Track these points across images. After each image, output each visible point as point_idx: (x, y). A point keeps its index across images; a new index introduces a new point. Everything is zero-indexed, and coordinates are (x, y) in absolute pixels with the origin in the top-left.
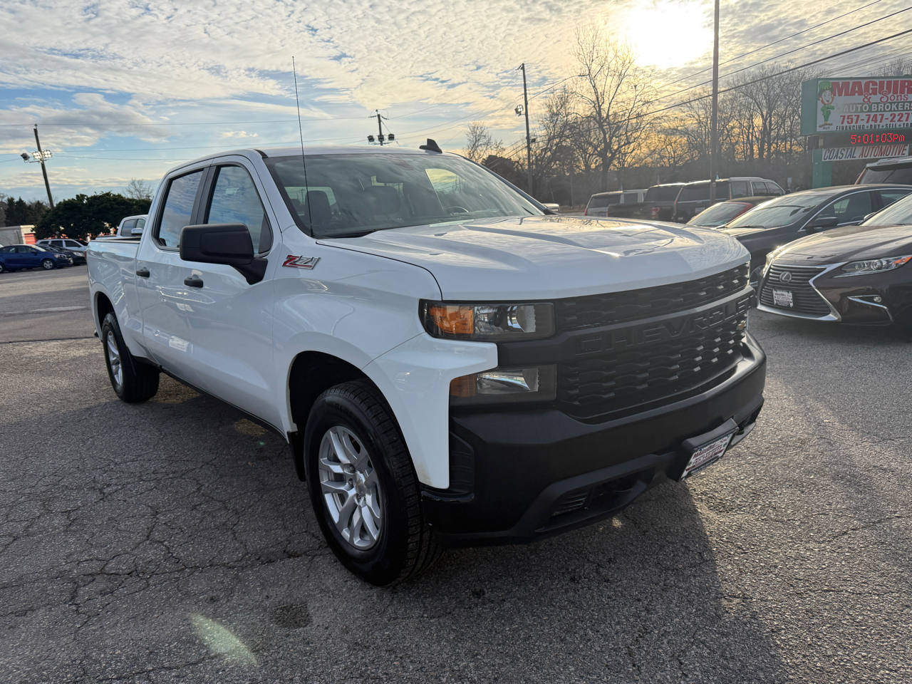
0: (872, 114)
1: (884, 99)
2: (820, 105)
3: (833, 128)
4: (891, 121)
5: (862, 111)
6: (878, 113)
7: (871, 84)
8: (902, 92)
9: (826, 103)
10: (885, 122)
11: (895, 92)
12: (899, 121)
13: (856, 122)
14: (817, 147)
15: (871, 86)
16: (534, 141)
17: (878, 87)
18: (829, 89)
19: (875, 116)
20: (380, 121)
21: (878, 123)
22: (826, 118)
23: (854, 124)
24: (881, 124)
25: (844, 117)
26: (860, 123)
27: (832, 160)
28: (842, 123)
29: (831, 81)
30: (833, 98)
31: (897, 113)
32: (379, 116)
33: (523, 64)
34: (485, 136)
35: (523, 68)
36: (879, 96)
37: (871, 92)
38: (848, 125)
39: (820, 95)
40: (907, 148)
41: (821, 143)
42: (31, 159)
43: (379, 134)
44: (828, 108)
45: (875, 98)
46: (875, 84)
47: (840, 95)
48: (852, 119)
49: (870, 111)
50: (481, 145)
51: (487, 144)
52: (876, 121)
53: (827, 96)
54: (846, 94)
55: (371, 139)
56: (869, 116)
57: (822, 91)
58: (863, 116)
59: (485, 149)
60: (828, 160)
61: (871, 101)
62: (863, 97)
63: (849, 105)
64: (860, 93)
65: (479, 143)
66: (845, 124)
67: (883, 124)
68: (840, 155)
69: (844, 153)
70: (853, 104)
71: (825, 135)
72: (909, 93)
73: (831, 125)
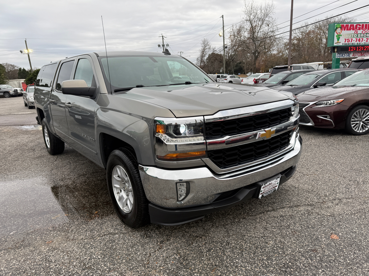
1: (364, 32)
2: (336, 34)
3: (341, 44)
4: (366, 41)
5: (354, 37)
6: (361, 38)
7: (358, 25)
9: (338, 33)
10: (363, 42)
13: (351, 42)
14: (334, 52)
15: (358, 26)
16: (226, 47)
17: (361, 27)
18: (340, 27)
20: (163, 39)
21: (361, 42)
22: (338, 40)
23: (350, 42)
24: (362, 43)
25: (346, 39)
26: (353, 42)
27: (340, 57)
28: (345, 42)
29: (341, 24)
30: (341, 32)
32: (163, 36)
33: (223, 15)
34: (208, 45)
35: (223, 17)
36: (361, 30)
37: (358, 29)
38: (348, 43)
39: (336, 30)
41: (336, 50)
42: (24, 53)
43: (162, 44)
44: (339, 36)
45: (360, 32)
46: (360, 25)
48: (349, 40)
49: (357, 37)
50: (207, 49)
51: (209, 48)
52: (360, 41)
53: (339, 30)
54: (347, 30)
55: (159, 46)
56: (357, 39)
57: (337, 28)
58: (354, 39)
59: (208, 50)
60: (338, 57)
61: (358, 32)
62: (354, 31)
63: (348, 34)
64: (353, 29)
65: (206, 48)
66: (346, 42)
67: (363, 43)
68: (344, 55)
69: (346, 55)
70: (350, 34)
71: (337, 47)
73: (340, 43)
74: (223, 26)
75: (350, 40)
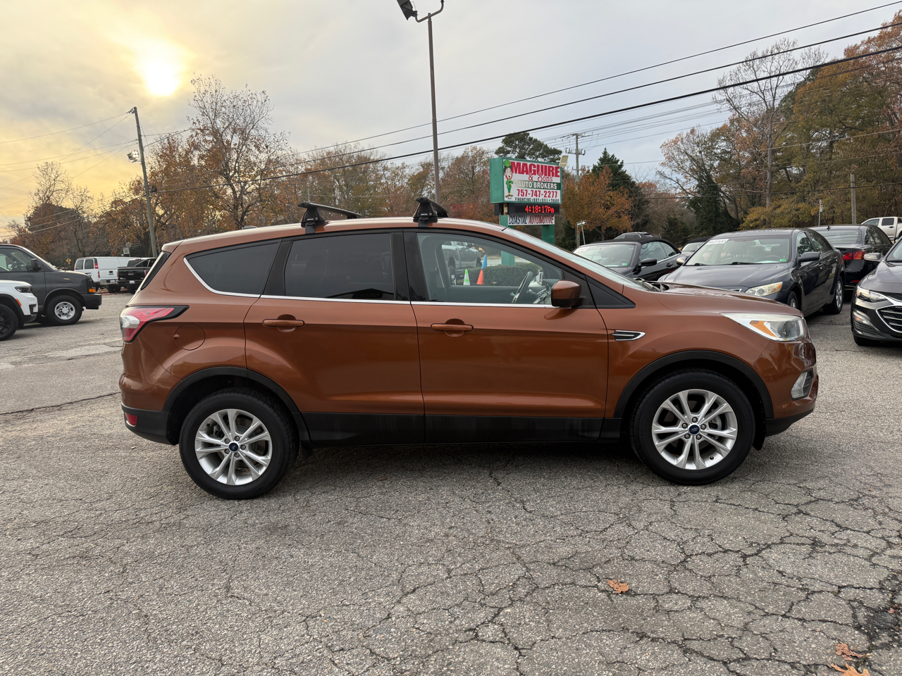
0: (535, 190)
2: (505, 180)
3: (513, 199)
4: (545, 196)
5: (529, 187)
7: (532, 166)
8: (549, 175)
9: (508, 178)
10: (542, 197)
11: (545, 175)
12: (549, 197)
14: (502, 213)
15: (533, 168)
17: (536, 169)
18: (510, 167)
19: (536, 191)
22: (509, 192)
23: (525, 196)
25: (519, 190)
26: (529, 196)
27: (513, 224)
29: (510, 161)
30: (512, 175)
31: (547, 191)
33: (135, 108)
35: (136, 112)
36: (537, 176)
38: (522, 197)
39: (504, 171)
40: (554, 218)
41: (506, 210)
44: (510, 182)
45: (535, 178)
46: (535, 167)
47: (516, 173)
48: (523, 193)
49: (533, 187)
52: (536, 196)
53: (508, 170)
54: (519, 173)
56: (533, 191)
57: (506, 168)
58: (529, 191)
60: (511, 224)
61: (534, 179)
62: (528, 176)
63: (521, 181)
64: (527, 173)
65: (56, 188)
66: (520, 196)
67: (541, 199)
68: (518, 221)
69: (520, 219)
70: (524, 181)
71: (509, 204)
72: (553, 176)
73: (512, 196)
74: (140, 136)
75: (525, 192)
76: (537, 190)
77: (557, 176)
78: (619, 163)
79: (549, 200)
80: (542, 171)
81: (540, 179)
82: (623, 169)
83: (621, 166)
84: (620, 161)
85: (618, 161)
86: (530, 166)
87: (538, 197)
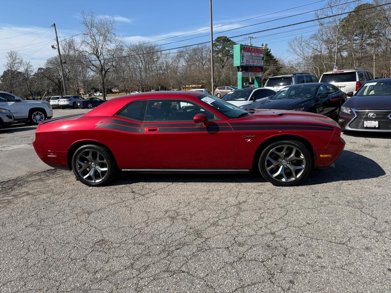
4: (257, 63)
5: (251, 59)
8: (259, 53)
9: (243, 54)
11: (258, 53)
12: (259, 63)
13: (249, 63)
14: (239, 71)
15: (252, 50)
17: (254, 50)
18: (243, 49)
22: (243, 61)
25: (246, 60)
26: (251, 63)
29: (244, 46)
31: (258, 61)
33: (54, 24)
35: (55, 25)
36: (254, 54)
40: (260, 73)
41: (240, 69)
44: (243, 56)
45: (253, 54)
47: (245, 52)
48: (248, 61)
53: (242, 51)
54: (247, 52)
58: (251, 61)
60: (243, 76)
62: (250, 53)
63: (248, 56)
65: (16, 62)
66: (247, 63)
67: (255, 64)
69: (247, 74)
72: (260, 53)
73: (244, 63)
74: (57, 37)
76: (254, 60)
77: (262, 54)
78: (269, 50)
79: (259, 65)
80: (256, 51)
81: (255, 55)
82: (270, 53)
83: (269, 52)
84: (269, 49)
85: (268, 49)
86: (252, 48)
87: (254, 64)
